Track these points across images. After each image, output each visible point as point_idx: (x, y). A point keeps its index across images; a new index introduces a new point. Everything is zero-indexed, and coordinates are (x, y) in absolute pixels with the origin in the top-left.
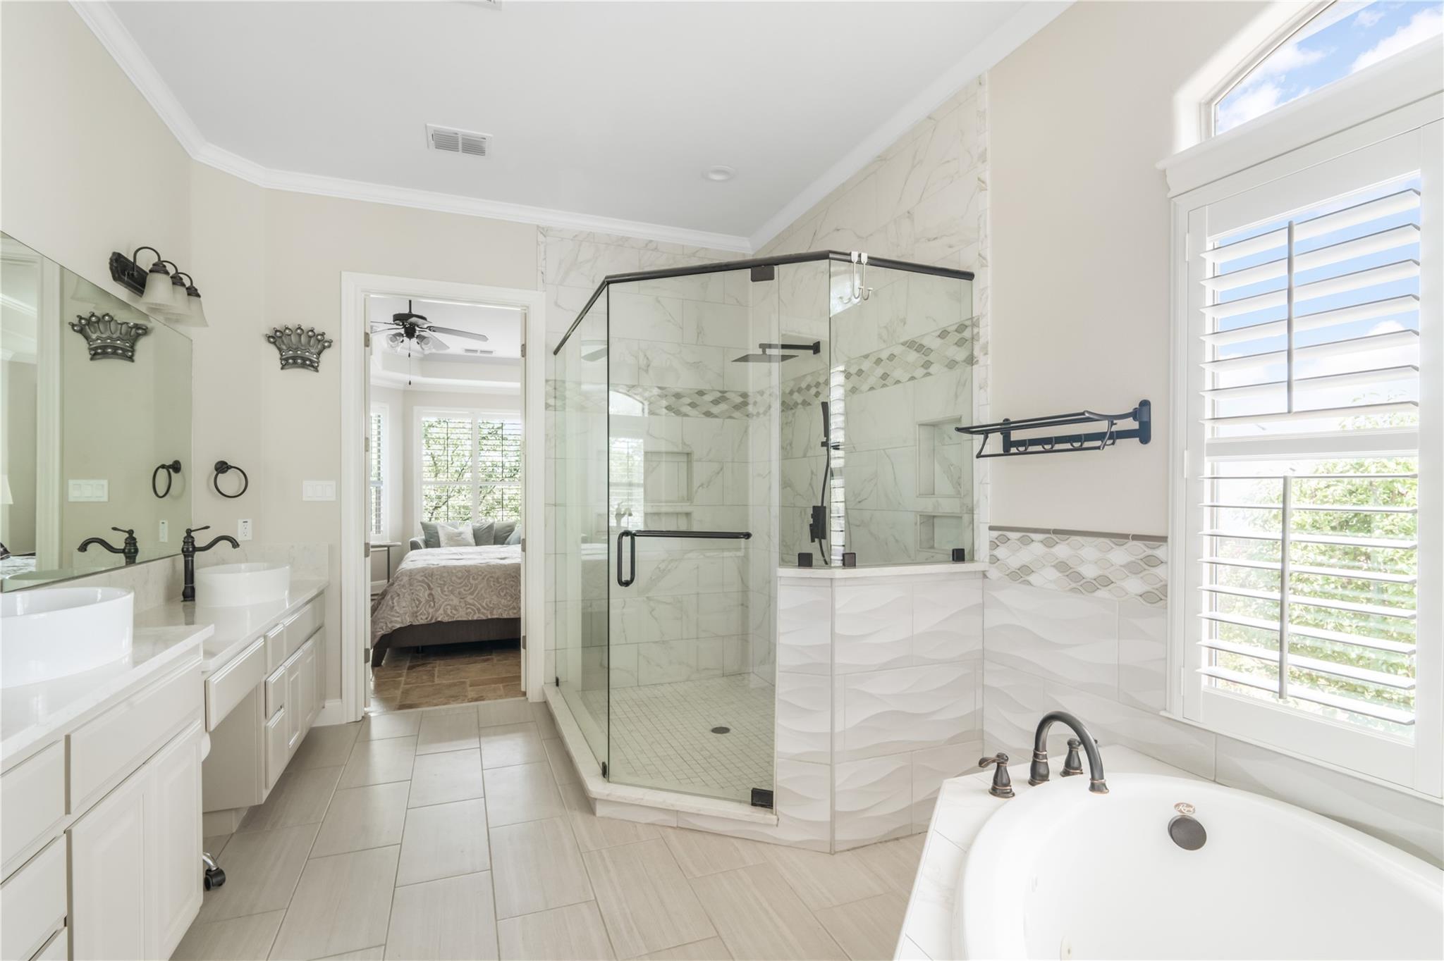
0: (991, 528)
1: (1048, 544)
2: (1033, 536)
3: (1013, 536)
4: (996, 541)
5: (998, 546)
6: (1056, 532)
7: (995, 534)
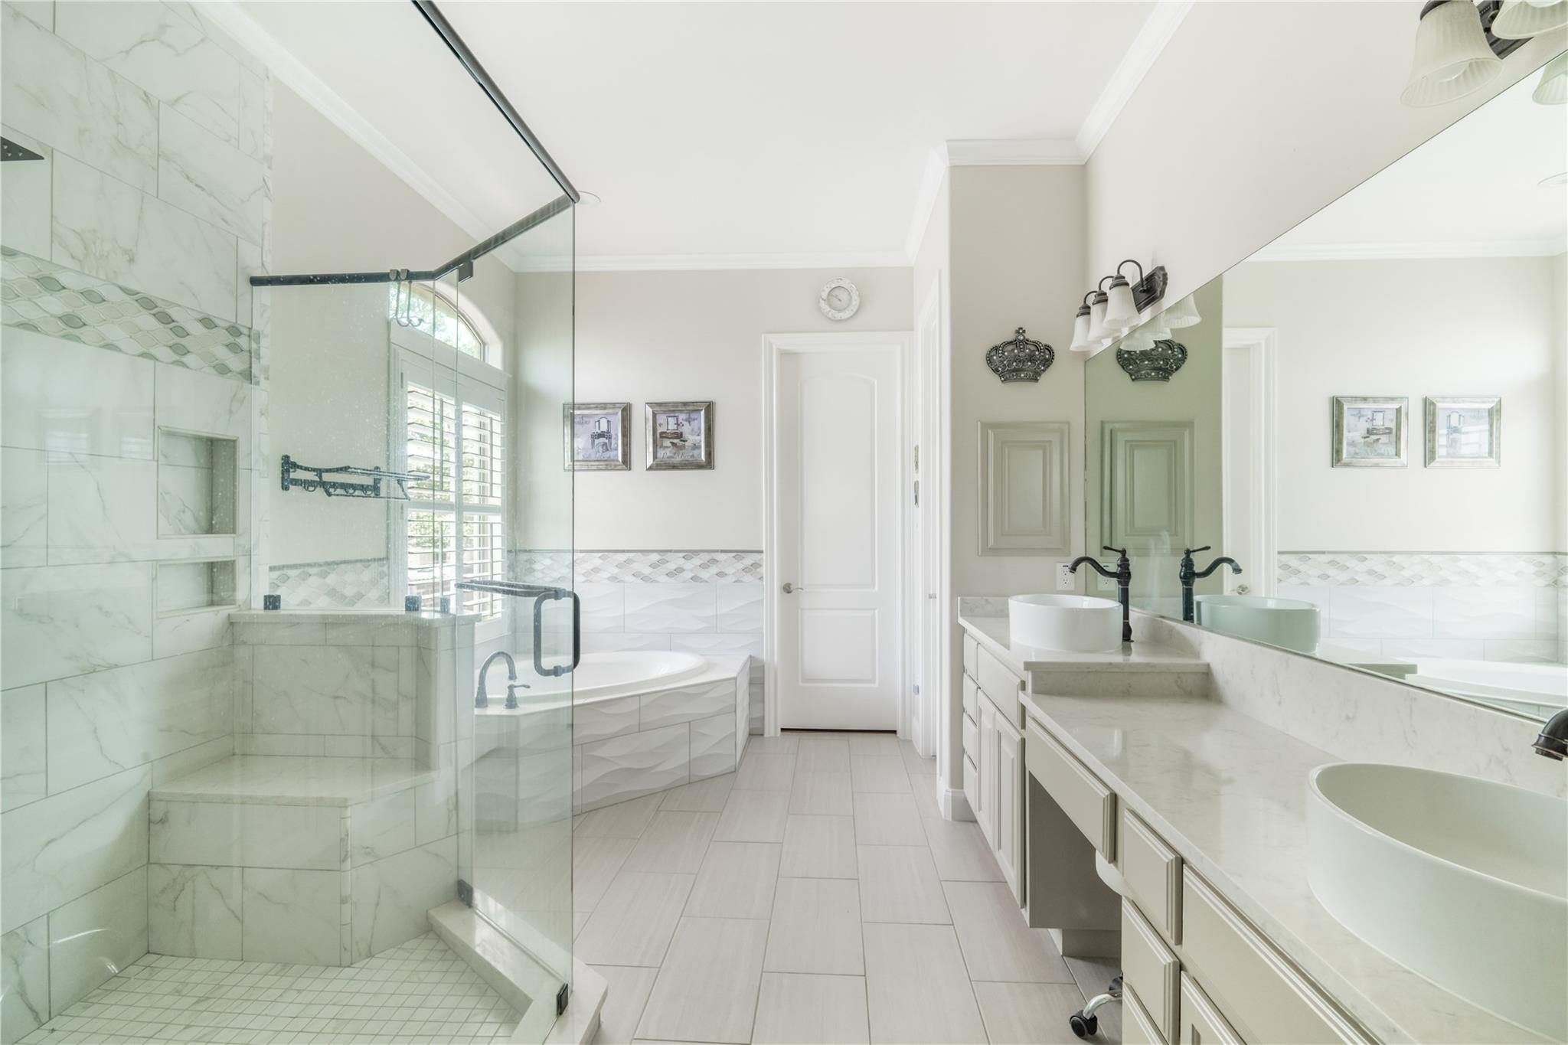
0: (272, 569)
1: (323, 575)
2: (311, 570)
3: (292, 573)
4: (276, 582)
5: (279, 586)
6: (328, 564)
7: (275, 574)
